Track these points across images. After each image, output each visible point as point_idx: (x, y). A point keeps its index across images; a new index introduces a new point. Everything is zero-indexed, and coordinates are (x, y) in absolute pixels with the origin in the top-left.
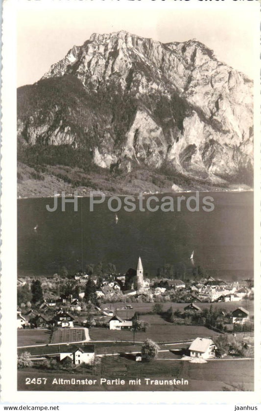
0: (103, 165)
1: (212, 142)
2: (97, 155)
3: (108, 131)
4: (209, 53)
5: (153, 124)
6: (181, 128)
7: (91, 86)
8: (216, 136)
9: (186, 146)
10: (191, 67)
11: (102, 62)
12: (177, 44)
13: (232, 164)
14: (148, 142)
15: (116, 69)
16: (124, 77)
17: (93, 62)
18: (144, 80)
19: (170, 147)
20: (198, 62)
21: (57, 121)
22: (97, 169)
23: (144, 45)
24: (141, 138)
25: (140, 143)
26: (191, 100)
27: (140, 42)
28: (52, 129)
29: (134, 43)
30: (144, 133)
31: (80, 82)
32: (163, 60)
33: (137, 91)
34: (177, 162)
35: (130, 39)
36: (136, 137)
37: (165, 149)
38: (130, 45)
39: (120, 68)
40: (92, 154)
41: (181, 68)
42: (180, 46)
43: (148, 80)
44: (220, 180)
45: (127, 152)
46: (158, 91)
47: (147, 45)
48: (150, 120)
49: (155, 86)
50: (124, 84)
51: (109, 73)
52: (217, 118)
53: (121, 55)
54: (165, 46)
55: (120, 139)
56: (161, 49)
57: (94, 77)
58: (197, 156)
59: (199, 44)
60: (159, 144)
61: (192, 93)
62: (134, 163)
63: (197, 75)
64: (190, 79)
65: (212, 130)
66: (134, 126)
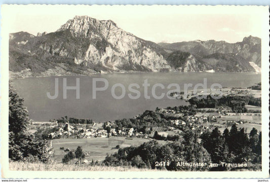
0: (77, 63)
1: (115, 55)
2: (76, 60)
3: (80, 51)
4: (115, 24)
5: (95, 49)
6: (105, 51)
7: (74, 34)
8: (116, 54)
9: (106, 57)
10: (109, 29)
11: (79, 26)
12: (104, 21)
13: (121, 63)
14: (93, 55)
15: (83, 29)
16: (86, 32)
17: (76, 26)
18: (93, 33)
19: (101, 58)
20: (111, 28)
21: (62, 47)
22: (75, 65)
23: (93, 21)
24: (91, 54)
25: (91, 56)
26: (109, 41)
27: (92, 20)
28: (60, 50)
29: (90, 20)
30: (92, 52)
31: (71, 33)
32: (100, 26)
33: (90, 37)
34: (103, 62)
35: (88, 19)
36: (89, 53)
37: (99, 58)
38: (88, 20)
39: (85, 29)
40: (74, 59)
41: (106, 29)
42: (106, 22)
43: (94, 33)
44: (117, 68)
45: (86, 59)
46: (97, 37)
47: (95, 21)
48: (94, 48)
49: (96, 35)
50: (86, 35)
51: (81, 30)
52: (117, 47)
53: (85, 24)
54: (100, 22)
55: (84, 54)
56: (99, 23)
57: (76, 31)
58: (110, 61)
59: (112, 21)
60: (97, 56)
61: (109, 38)
62: (88, 63)
63: (111, 32)
64: (109, 33)
65: (115, 52)
66: (89, 50)
